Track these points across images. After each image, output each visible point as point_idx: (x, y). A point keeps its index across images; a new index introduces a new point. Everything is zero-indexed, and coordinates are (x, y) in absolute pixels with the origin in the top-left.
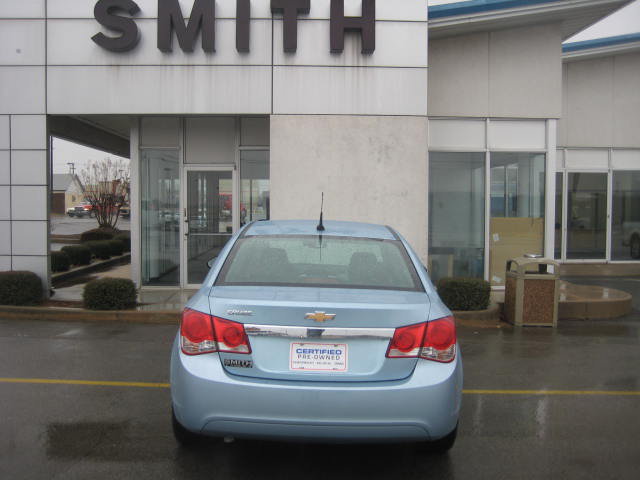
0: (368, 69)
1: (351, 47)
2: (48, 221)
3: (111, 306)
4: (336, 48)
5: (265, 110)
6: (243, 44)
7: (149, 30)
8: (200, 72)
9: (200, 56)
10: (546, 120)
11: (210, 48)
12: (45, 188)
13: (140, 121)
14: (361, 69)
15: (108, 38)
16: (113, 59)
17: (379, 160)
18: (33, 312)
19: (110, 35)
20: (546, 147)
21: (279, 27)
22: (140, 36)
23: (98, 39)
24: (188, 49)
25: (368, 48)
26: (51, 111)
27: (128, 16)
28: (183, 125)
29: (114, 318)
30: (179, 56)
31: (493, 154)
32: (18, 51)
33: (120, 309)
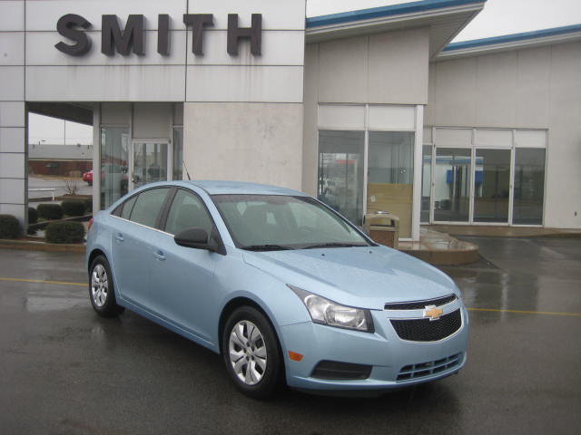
1: (245, 50)
2: (26, 179)
3: (63, 240)
4: (233, 50)
6: (164, 49)
7: (96, 38)
8: (134, 71)
9: (134, 59)
10: (415, 106)
11: (141, 53)
12: (23, 155)
13: (100, 106)
14: (253, 67)
15: (68, 46)
16: (72, 61)
17: (265, 137)
18: (8, 244)
19: (70, 43)
20: (415, 127)
22: (91, 41)
23: (60, 46)
24: (126, 53)
25: (257, 51)
26: (28, 99)
27: (82, 29)
28: (132, 110)
29: (64, 249)
30: (119, 59)
31: (372, 133)
32: (6, 55)
33: (68, 243)
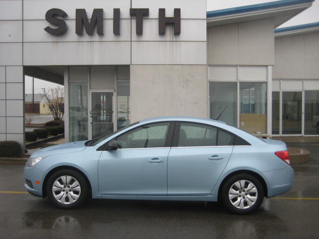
0: (177, 42)
1: (169, 32)
2: (24, 117)
4: (162, 33)
5: (128, 63)
6: (117, 31)
7: (72, 25)
8: (97, 45)
9: (96, 37)
10: (267, 66)
11: (101, 33)
12: (22, 101)
13: (69, 68)
14: (174, 42)
15: (52, 29)
16: (55, 39)
17: (183, 86)
18: (16, 161)
19: (53, 27)
20: (267, 79)
21: (134, 22)
22: (68, 27)
23: (47, 29)
24: (91, 34)
25: (177, 32)
26: (25, 64)
27: (62, 18)
28: (90, 70)
30: (86, 38)
31: (241, 83)
32: (10, 36)
